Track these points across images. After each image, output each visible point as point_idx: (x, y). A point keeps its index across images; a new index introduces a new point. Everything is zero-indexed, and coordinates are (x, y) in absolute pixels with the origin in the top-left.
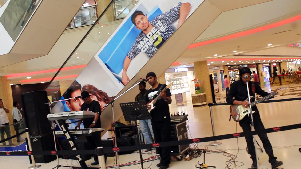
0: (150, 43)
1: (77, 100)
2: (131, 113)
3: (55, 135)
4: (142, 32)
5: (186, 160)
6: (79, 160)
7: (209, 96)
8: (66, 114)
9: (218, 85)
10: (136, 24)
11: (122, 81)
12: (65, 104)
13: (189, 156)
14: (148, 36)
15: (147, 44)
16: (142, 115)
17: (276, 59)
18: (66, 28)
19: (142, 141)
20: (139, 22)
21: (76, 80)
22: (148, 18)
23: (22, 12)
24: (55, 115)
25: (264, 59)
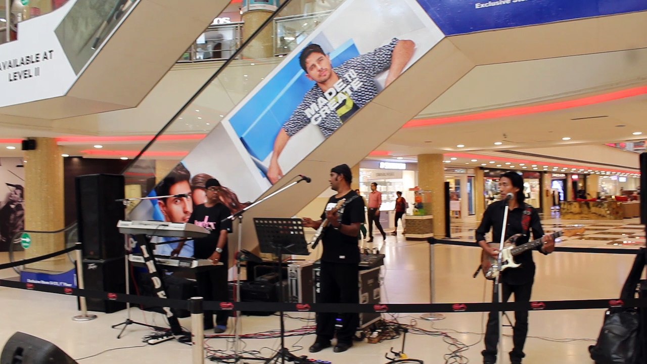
0: (329, 108)
1: (179, 201)
2: (273, 238)
3: (129, 262)
4: (317, 86)
5: (371, 341)
6: (169, 316)
7: (440, 224)
8: (153, 226)
9: (460, 203)
10: (308, 70)
11: (268, 175)
12: (157, 206)
13: (378, 334)
14: (326, 94)
15: (323, 109)
16: (293, 245)
17: (578, 167)
18: (178, 60)
19: (294, 294)
20: (314, 66)
21: (182, 162)
22: (332, 61)
23: (98, 22)
24: (133, 224)
25: (556, 165)
